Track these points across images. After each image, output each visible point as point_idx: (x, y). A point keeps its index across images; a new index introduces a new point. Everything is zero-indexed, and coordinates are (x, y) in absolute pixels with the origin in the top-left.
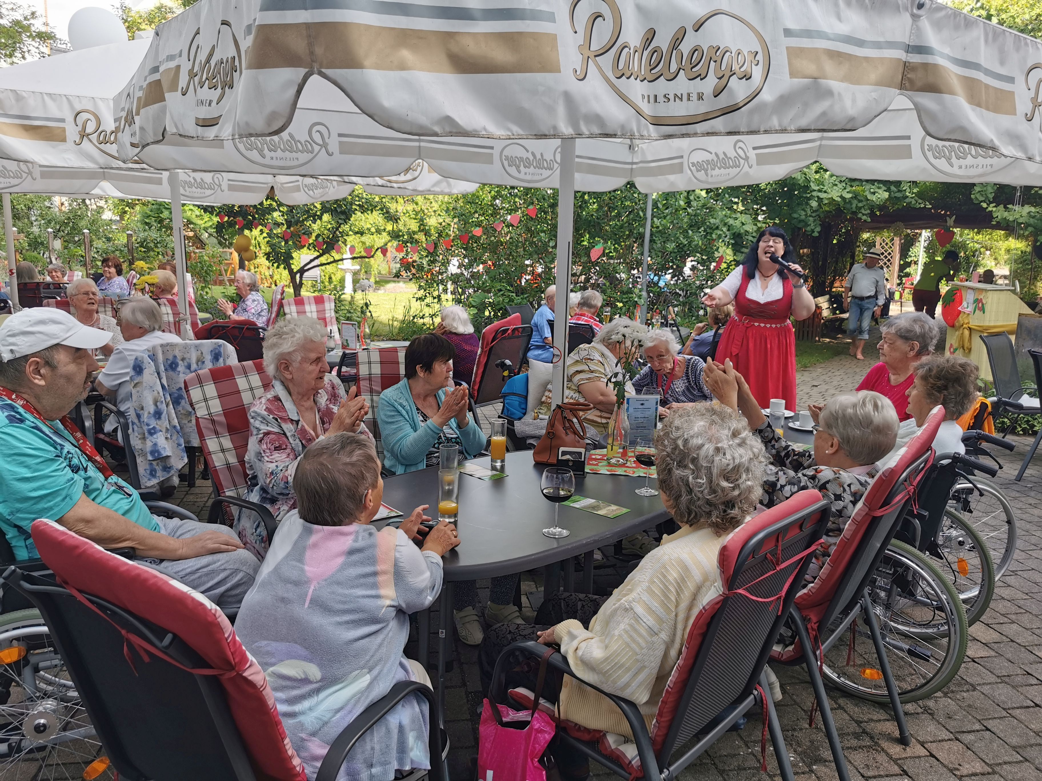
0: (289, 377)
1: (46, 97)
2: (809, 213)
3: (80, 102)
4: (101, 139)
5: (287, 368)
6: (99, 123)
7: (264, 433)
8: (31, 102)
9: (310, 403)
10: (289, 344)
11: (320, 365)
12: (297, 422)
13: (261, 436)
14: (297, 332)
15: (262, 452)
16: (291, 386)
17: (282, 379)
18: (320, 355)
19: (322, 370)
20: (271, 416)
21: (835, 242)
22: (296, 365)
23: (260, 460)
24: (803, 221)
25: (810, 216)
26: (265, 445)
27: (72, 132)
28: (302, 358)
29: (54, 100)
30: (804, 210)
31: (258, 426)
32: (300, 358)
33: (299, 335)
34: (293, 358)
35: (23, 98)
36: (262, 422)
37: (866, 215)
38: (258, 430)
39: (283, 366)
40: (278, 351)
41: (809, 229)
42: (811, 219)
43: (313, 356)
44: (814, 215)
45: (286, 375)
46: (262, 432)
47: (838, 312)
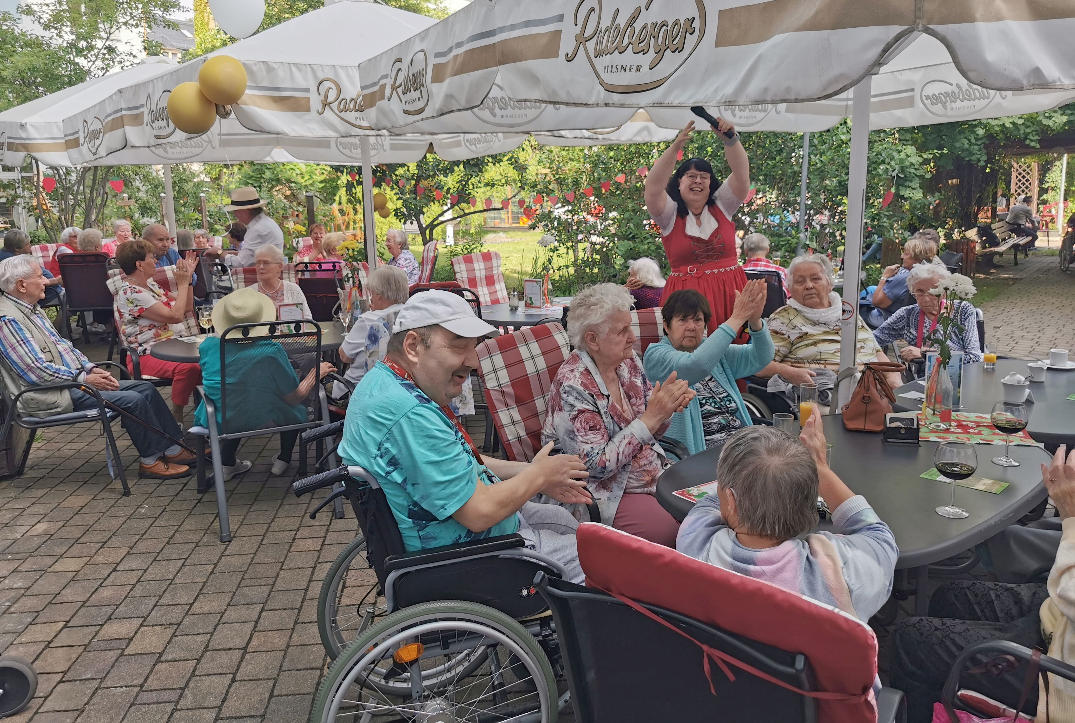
0: (596, 348)
1: (293, 68)
2: (973, 141)
3: (323, 71)
4: (342, 107)
5: (593, 339)
6: (339, 91)
7: (579, 410)
8: (281, 73)
9: (613, 375)
10: (598, 315)
11: (627, 335)
12: (608, 397)
13: (576, 413)
14: (604, 302)
15: (575, 430)
16: (596, 357)
17: (589, 351)
18: (626, 325)
19: (629, 340)
20: (587, 392)
21: (988, 170)
22: (602, 336)
23: (572, 439)
24: (967, 150)
25: (976, 144)
26: (579, 424)
27: (315, 102)
28: (610, 329)
29: (300, 70)
30: (965, 138)
31: (572, 402)
32: (607, 329)
33: (608, 306)
34: (601, 330)
35: (274, 69)
36: (576, 398)
37: (1034, 141)
38: (572, 406)
39: (589, 338)
40: (586, 322)
41: (974, 158)
42: (976, 147)
43: (621, 326)
44: (979, 143)
45: (592, 347)
46: (576, 409)
47: (987, 245)
